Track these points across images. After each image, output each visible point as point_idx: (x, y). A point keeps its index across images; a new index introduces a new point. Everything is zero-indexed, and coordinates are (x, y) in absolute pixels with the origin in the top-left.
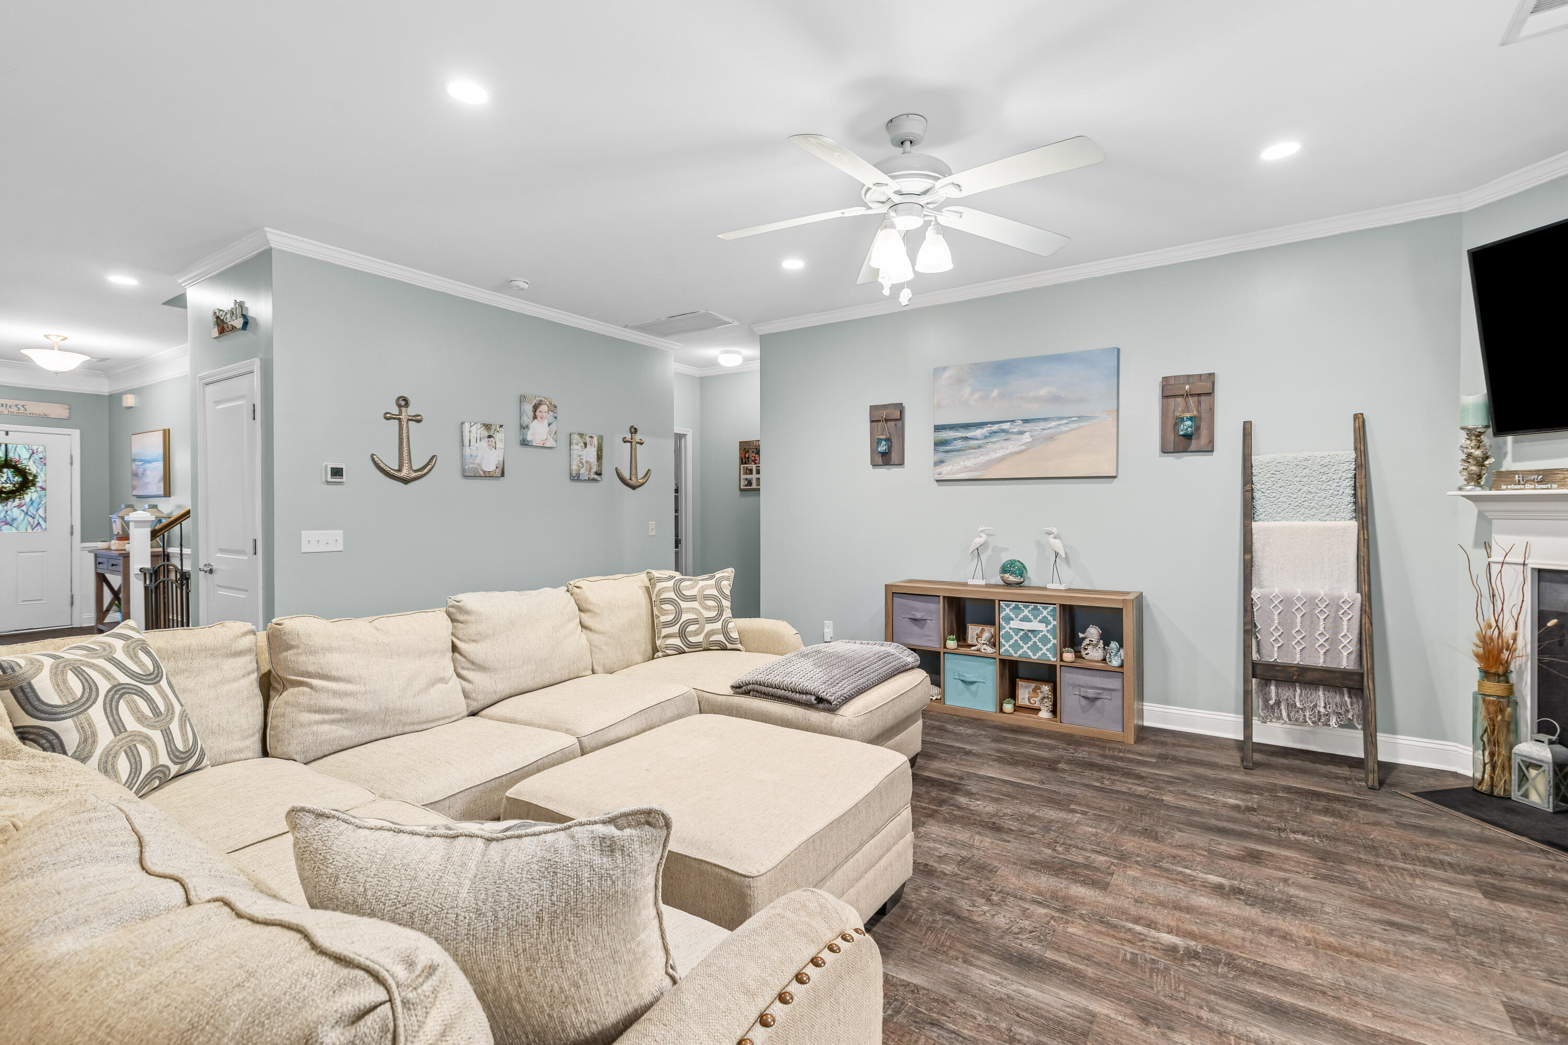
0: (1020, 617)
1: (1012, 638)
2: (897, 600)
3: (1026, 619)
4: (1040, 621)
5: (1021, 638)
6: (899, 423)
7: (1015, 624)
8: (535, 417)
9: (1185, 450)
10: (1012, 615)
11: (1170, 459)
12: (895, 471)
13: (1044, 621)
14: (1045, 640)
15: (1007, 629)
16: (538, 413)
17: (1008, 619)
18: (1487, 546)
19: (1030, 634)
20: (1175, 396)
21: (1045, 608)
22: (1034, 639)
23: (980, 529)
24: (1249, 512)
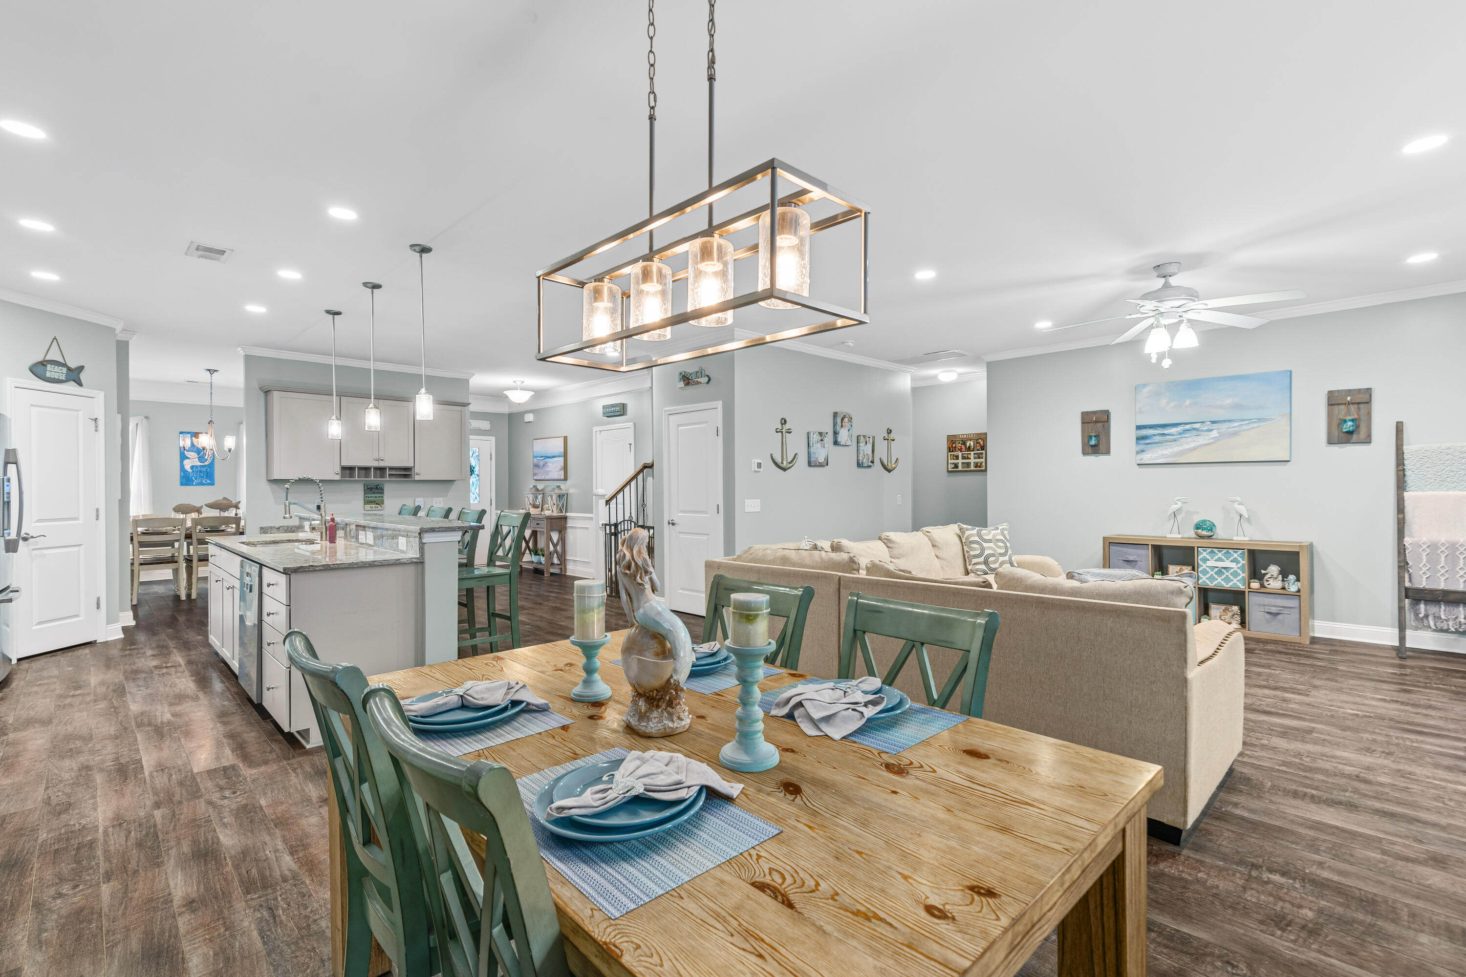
0: (1215, 558)
1: (1208, 573)
2: (1113, 548)
3: (1220, 560)
4: (1231, 561)
5: (1216, 573)
6: (1106, 424)
7: (1209, 563)
8: (842, 426)
9: (1348, 442)
10: (1208, 557)
11: (1335, 449)
12: (1102, 458)
13: (1235, 561)
14: (1235, 574)
15: (1204, 566)
16: (843, 424)
17: (1205, 560)
19: (1223, 570)
20: (1338, 404)
21: (1236, 552)
22: (1227, 574)
23: (1177, 498)
24: (1401, 485)
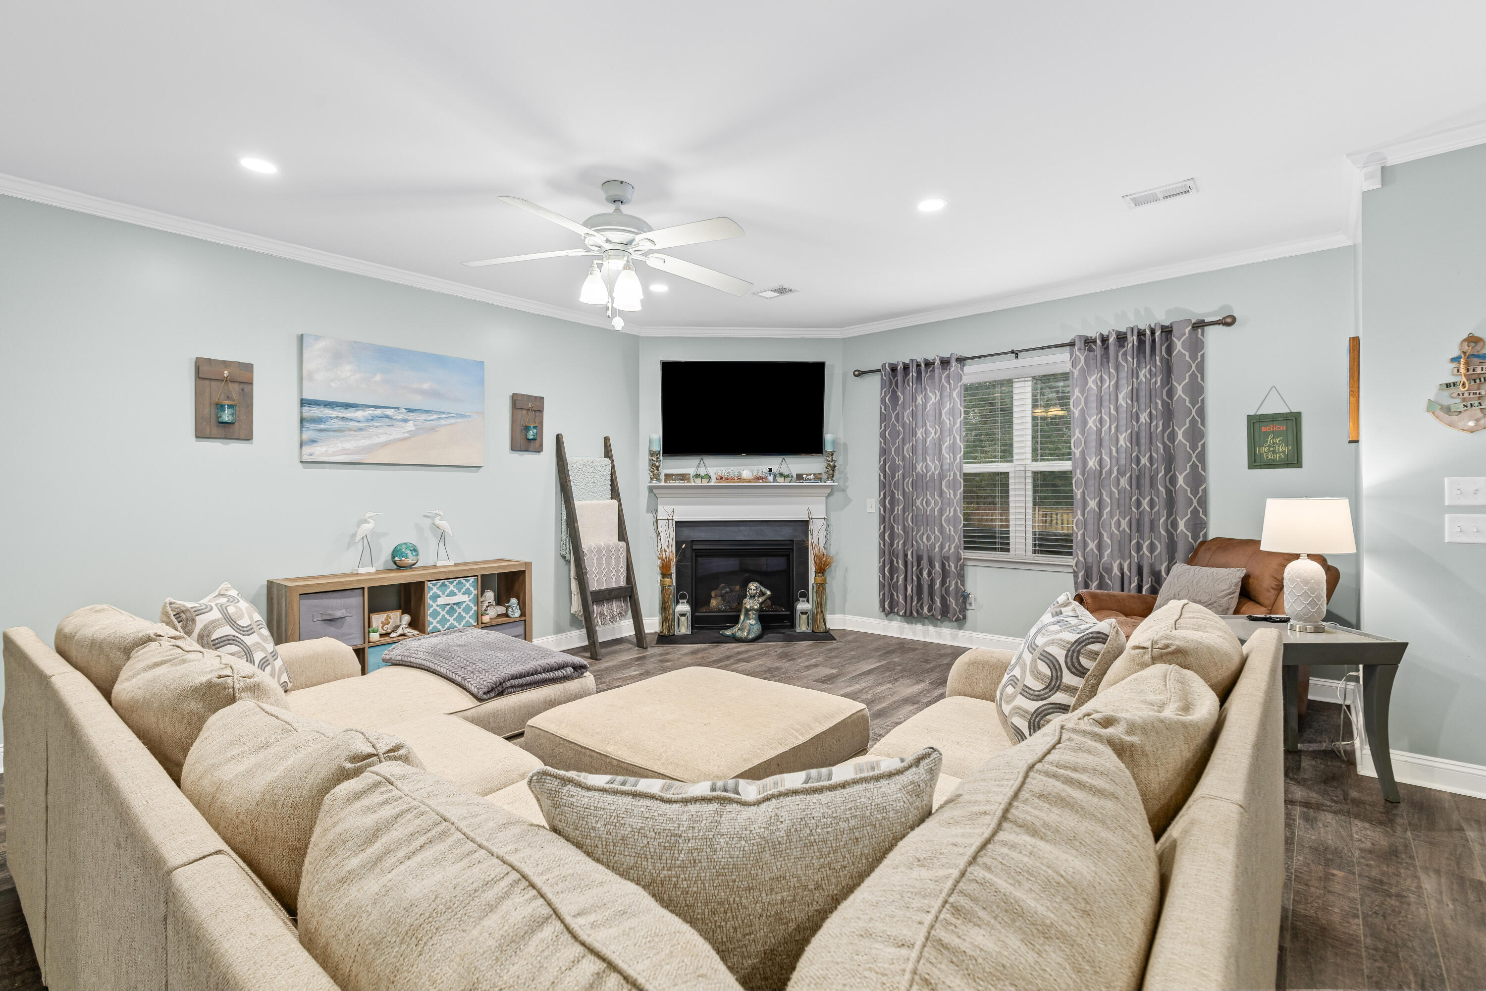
0: (446, 593)
1: (439, 613)
3: (452, 594)
4: (463, 594)
5: (448, 612)
6: (246, 388)
7: (441, 601)
9: (527, 450)
10: (439, 593)
11: (516, 455)
12: (235, 447)
13: (467, 592)
14: (467, 610)
15: (435, 607)
17: (435, 597)
18: (656, 511)
19: (455, 607)
20: (522, 409)
21: (467, 581)
22: (459, 611)
23: (368, 515)
